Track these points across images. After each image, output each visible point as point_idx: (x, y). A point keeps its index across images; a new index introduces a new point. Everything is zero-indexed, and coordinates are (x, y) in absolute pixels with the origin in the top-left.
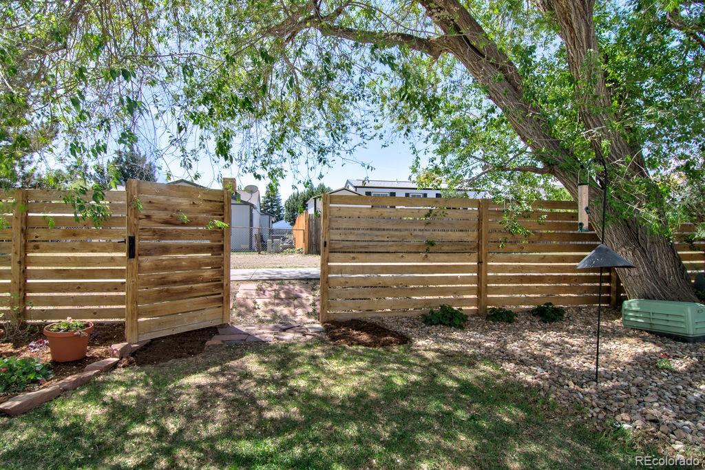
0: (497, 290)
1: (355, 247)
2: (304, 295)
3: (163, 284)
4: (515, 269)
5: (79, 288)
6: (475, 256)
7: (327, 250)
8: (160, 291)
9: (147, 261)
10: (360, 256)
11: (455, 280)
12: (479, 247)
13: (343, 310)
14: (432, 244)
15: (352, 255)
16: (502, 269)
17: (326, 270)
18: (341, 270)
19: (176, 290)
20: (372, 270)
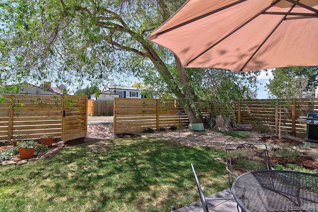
0: (161, 124)
1: (124, 113)
2: (106, 128)
3: (71, 124)
4: (166, 118)
5: (34, 128)
6: (156, 114)
7: (116, 114)
8: (70, 127)
9: (67, 117)
10: (125, 115)
11: (151, 121)
12: (157, 112)
13: (120, 131)
14: (144, 111)
15: (123, 115)
16: (163, 118)
17: (115, 119)
18: (120, 119)
19: (74, 126)
20: (128, 119)
